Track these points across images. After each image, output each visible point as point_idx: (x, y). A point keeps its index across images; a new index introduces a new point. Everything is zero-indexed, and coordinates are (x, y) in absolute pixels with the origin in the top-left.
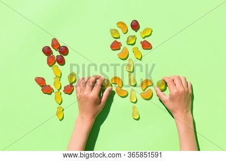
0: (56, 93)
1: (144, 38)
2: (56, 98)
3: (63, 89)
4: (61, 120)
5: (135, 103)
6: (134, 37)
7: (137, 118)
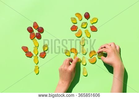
0: (34, 57)
1: (92, 24)
2: (34, 60)
3: (39, 54)
4: (37, 74)
5: (85, 65)
6: (86, 23)
7: (86, 75)
